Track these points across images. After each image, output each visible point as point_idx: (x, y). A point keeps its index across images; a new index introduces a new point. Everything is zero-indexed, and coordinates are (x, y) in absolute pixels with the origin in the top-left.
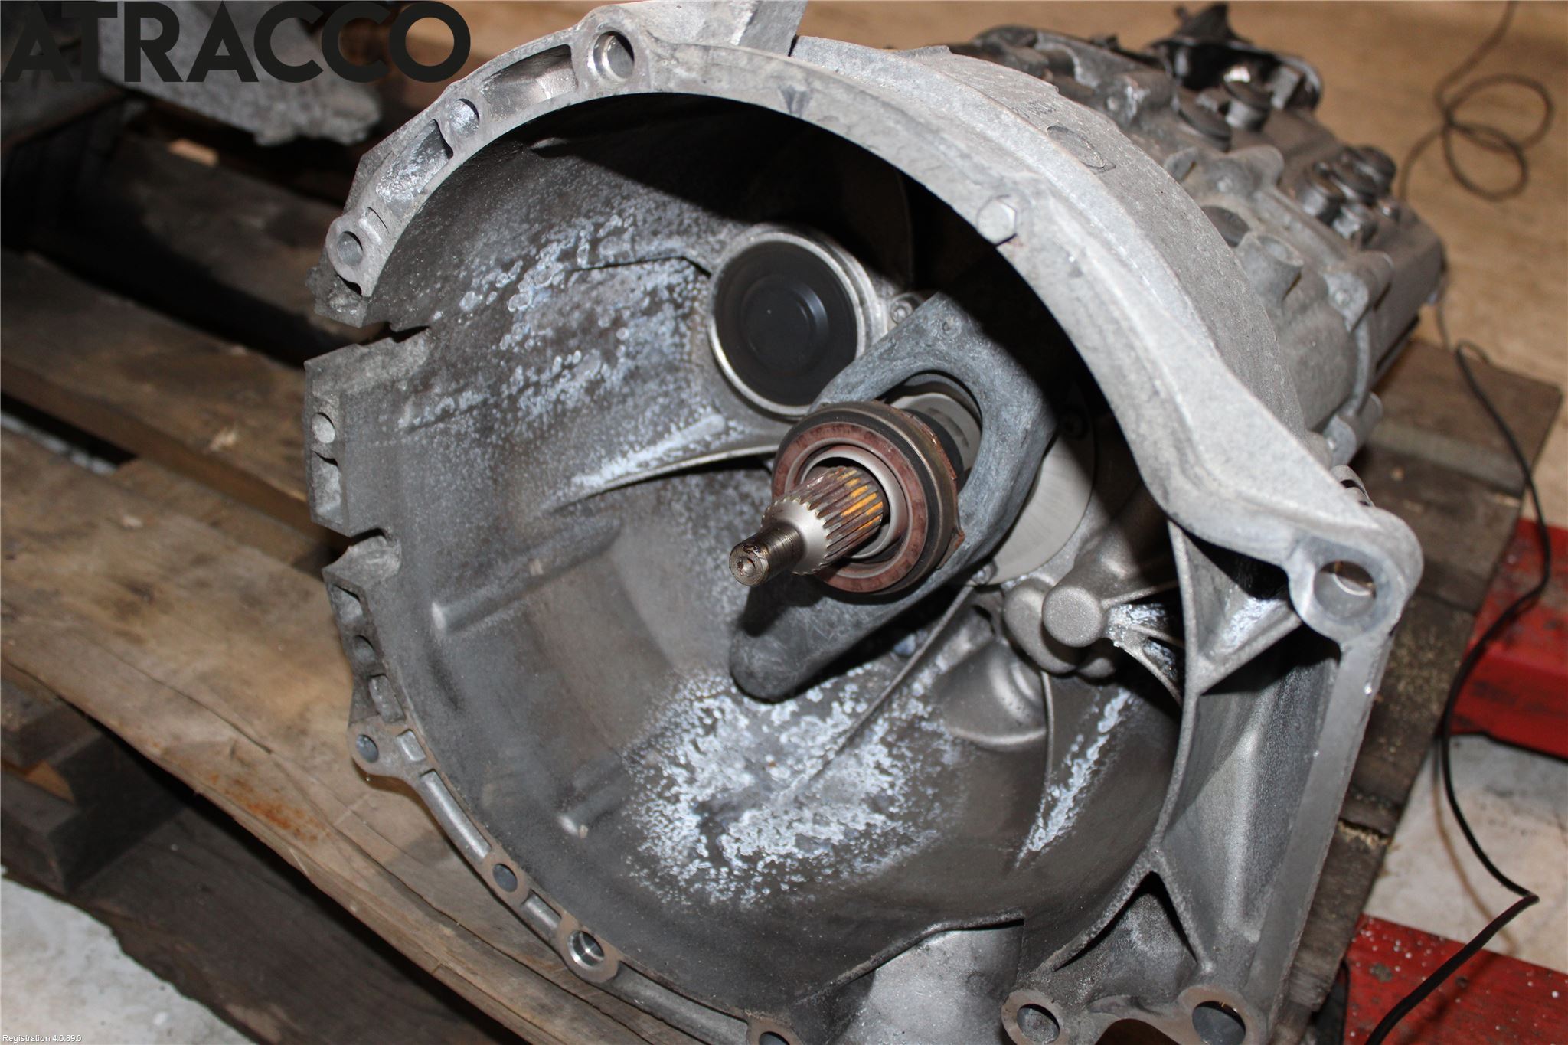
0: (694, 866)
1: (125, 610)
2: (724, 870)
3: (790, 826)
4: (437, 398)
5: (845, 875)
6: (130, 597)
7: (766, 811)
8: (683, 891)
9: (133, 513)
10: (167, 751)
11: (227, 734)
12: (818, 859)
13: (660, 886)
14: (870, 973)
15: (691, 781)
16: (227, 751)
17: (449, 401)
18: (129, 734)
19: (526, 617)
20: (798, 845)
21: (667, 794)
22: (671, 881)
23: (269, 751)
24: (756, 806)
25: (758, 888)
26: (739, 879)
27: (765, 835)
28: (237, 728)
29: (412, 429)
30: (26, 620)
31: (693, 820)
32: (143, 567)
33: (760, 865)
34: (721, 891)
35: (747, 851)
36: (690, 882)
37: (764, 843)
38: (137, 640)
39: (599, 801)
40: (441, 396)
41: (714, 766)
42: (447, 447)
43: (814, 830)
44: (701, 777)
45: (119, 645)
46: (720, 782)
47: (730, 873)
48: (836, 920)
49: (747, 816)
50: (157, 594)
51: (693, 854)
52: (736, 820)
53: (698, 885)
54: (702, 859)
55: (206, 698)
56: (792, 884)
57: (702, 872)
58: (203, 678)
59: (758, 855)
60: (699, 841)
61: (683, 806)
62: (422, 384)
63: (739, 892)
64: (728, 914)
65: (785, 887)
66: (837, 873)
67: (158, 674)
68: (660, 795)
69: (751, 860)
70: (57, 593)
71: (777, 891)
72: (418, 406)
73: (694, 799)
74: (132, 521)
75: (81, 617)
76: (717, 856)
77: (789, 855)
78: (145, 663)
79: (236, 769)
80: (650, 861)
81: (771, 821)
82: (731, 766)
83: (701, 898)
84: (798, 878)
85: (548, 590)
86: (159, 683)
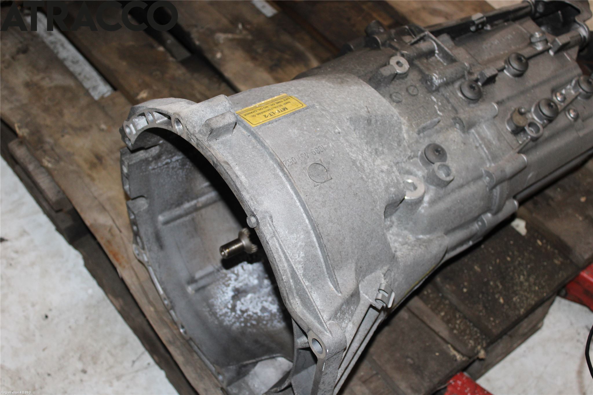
0: (225, 310)
1: (93, 166)
2: (233, 314)
3: (262, 302)
4: (163, 160)
5: (269, 325)
6: (95, 161)
7: (257, 295)
8: (217, 318)
9: (105, 123)
10: (91, 225)
11: (110, 223)
12: (264, 317)
13: (211, 315)
14: (257, 363)
15: (236, 280)
16: (108, 229)
17: (169, 161)
18: (83, 215)
19: (193, 219)
20: (261, 310)
21: (226, 283)
22: (214, 314)
23: (121, 232)
24: (254, 293)
25: (241, 323)
26: (237, 318)
27: (252, 304)
28: (114, 221)
29: (154, 169)
30: (62, 164)
31: (231, 294)
32: (103, 149)
33: (245, 315)
34: (229, 321)
35: (244, 308)
36: (221, 316)
37: (250, 307)
38: (93, 179)
39: (202, 283)
40: (165, 159)
41: (246, 275)
42: (168, 171)
43: (269, 306)
44: (241, 278)
45: (87, 180)
46: (245, 282)
47: (235, 316)
48: (256, 342)
49: (249, 296)
50: (104, 161)
51: (226, 306)
52: (245, 296)
53: (223, 317)
54: (228, 308)
55: (108, 207)
56: (252, 324)
57: (227, 313)
58: (109, 199)
59: (246, 311)
60: (229, 302)
61: (230, 288)
62: (157, 158)
63: (235, 323)
64: (227, 330)
65: (249, 324)
66: (267, 323)
67: (96, 194)
68: (224, 284)
69: (243, 312)
70: (73, 154)
71: (246, 325)
72: (156, 163)
73: (235, 287)
74: (103, 126)
75: (79, 166)
76: (233, 309)
77: (256, 313)
78: (93, 189)
79: (109, 236)
80: (211, 306)
81: (257, 299)
82: (252, 276)
83: (221, 322)
84: (254, 322)
85: (203, 211)
86: (96, 198)
